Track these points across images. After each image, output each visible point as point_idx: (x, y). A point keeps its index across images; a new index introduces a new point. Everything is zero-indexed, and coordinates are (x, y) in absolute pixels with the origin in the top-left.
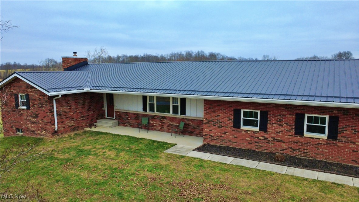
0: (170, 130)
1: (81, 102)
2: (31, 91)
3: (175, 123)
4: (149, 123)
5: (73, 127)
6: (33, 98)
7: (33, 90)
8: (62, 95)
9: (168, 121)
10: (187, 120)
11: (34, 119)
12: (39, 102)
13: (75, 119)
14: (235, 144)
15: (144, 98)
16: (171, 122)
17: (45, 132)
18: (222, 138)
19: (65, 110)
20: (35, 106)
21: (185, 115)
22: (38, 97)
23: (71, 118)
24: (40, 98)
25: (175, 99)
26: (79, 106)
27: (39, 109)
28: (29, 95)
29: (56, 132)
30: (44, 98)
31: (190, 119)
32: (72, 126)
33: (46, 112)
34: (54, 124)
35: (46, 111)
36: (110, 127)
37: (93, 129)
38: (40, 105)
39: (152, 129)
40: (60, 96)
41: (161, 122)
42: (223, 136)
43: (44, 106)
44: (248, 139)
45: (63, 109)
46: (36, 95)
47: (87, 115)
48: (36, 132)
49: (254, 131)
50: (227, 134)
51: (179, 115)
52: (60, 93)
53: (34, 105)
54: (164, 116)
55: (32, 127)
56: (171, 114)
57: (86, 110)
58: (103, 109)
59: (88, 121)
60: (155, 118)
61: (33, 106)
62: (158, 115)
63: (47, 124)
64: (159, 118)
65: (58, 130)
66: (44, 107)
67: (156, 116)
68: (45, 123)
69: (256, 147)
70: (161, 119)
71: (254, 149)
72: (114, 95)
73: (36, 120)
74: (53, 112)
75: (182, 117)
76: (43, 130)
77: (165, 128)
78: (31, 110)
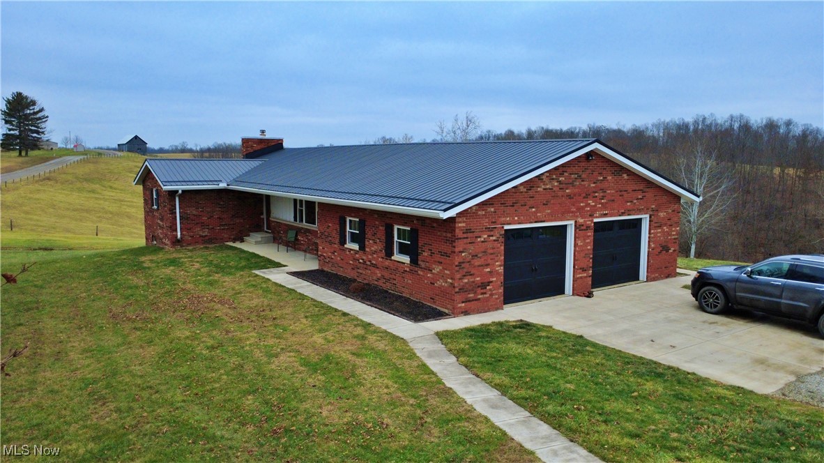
1: (222, 203)
4: (296, 239)
5: (207, 238)
6: (160, 195)
8: (182, 191)
9: (312, 237)
11: (161, 223)
12: (163, 199)
13: (211, 227)
14: (342, 269)
15: (295, 200)
17: (167, 239)
18: (332, 260)
19: (194, 212)
20: (162, 205)
23: (203, 225)
26: (217, 209)
28: (158, 189)
29: (178, 241)
32: (205, 236)
34: (176, 230)
36: (257, 243)
37: (238, 245)
38: (164, 203)
39: (299, 249)
40: (180, 192)
42: (333, 257)
44: (351, 262)
45: (192, 211)
47: (232, 223)
48: (163, 240)
49: (355, 250)
50: (335, 254)
52: (180, 188)
53: (161, 203)
55: (161, 233)
57: (230, 216)
58: (262, 217)
59: (234, 233)
60: (302, 231)
62: (306, 227)
64: (306, 231)
65: (181, 238)
66: (166, 206)
67: (303, 228)
69: (358, 274)
70: (308, 234)
71: (356, 277)
72: (271, 198)
74: (175, 213)
78: (159, 211)
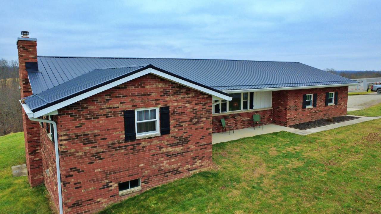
0: (242, 126)
2: (174, 99)
3: (247, 118)
6: (180, 111)
7: (182, 96)
9: (242, 117)
10: (256, 113)
11: (176, 149)
12: (192, 115)
14: (303, 120)
16: (243, 118)
17: (200, 161)
18: (297, 118)
20: (183, 124)
21: (253, 108)
22: (191, 108)
24: (196, 108)
25: (245, 94)
27: (191, 128)
28: (169, 107)
30: (204, 107)
31: (258, 111)
33: (207, 129)
35: (205, 128)
38: (193, 120)
41: (234, 121)
42: (297, 116)
43: (204, 119)
44: (308, 114)
46: (188, 105)
48: (180, 169)
49: (311, 108)
50: (299, 114)
51: (249, 110)
53: (182, 122)
54: (238, 114)
55: (170, 164)
56: (242, 111)
60: (230, 117)
61: (179, 125)
63: (206, 148)
64: (234, 116)
66: (202, 121)
67: (231, 115)
68: (202, 147)
69: (312, 119)
70: (235, 117)
71: (311, 120)
73: (182, 148)
75: (251, 111)
76: (196, 160)
77: (238, 125)
78: (170, 135)
